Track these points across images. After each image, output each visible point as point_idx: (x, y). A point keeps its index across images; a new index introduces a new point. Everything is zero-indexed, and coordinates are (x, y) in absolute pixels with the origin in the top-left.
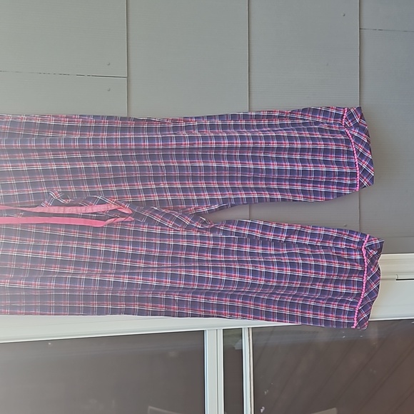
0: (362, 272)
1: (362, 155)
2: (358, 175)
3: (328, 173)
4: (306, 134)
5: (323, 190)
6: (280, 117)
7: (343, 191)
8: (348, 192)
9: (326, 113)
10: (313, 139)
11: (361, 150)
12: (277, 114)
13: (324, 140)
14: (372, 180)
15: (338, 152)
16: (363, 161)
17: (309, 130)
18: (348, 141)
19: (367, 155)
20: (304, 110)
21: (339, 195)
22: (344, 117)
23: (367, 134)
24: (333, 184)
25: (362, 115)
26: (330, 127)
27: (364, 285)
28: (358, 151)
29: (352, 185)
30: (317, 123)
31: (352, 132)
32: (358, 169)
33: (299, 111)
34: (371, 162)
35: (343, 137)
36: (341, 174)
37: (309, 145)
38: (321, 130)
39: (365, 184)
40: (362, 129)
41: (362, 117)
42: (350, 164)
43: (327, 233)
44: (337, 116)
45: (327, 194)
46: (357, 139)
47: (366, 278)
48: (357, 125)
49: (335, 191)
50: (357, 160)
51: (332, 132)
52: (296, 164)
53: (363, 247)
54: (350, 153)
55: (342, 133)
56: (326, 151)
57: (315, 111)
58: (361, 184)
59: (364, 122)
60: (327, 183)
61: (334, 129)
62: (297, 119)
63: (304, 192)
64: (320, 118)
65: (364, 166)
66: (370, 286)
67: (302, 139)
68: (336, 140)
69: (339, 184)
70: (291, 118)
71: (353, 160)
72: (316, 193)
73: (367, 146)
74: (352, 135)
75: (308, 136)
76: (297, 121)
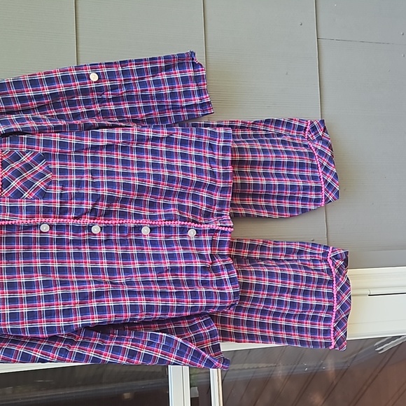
0: (330, 282)
1: (326, 169)
2: (323, 189)
3: (293, 187)
4: (269, 147)
5: (288, 206)
6: (242, 128)
7: (308, 207)
8: (313, 207)
9: (289, 124)
10: (276, 152)
11: (325, 164)
12: (239, 124)
13: (288, 152)
14: (337, 194)
15: (302, 165)
16: (328, 174)
17: (272, 141)
18: (312, 155)
19: (331, 168)
20: (267, 121)
21: (304, 211)
22: (307, 130)
23: (330, 147)
24: (298, 199)
25: (325, 128)
26: (293, 139)
27: (335, 296)
28: (322, 165)
29: (317, 201)
30: (279, 135)
31: (315, 146)
32: (323, 183)
33: (261, 122)
34: (336, 176)
35: (306, 151)
36: (305, 188)
37: (272, 158)
38: (284, 142)
39: (331, 198)
40: (326, 143)
41: (325, 130)
42: (314, 178)
43: (289, 246)
44: (300, 128)
45: (292, 210)
46: (321, 152)
47: (336, 289)
48: (320, 139)
49: (300, 206)
50: (321, 174)
51: (295, 144)
52: (259, 178)
53: (328, 257)
54: (314, 167)
55: (306, 146)
56: (290, 164)
57: (278, 122)
58: (327, 199)
59: (328, 136)
60: (291, 198)
61: (297, 142)
62: (259, 130)
63: (268, 208)
64: (283, 130)
65: (329, 180)
66: (341, 298)
67: (265, 151)
68: (300, 153)
69: (304, 199)
70: (253, 129)
71: (317, 174)
72: (280, 209)
73: (331, 159)
74: (316, 149)
75: (271, 148)
76: (259, 133)
